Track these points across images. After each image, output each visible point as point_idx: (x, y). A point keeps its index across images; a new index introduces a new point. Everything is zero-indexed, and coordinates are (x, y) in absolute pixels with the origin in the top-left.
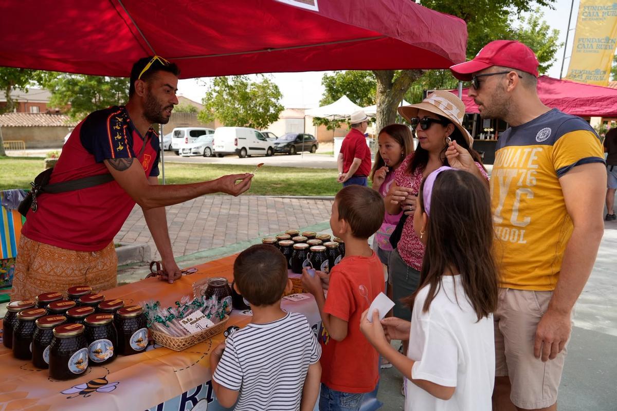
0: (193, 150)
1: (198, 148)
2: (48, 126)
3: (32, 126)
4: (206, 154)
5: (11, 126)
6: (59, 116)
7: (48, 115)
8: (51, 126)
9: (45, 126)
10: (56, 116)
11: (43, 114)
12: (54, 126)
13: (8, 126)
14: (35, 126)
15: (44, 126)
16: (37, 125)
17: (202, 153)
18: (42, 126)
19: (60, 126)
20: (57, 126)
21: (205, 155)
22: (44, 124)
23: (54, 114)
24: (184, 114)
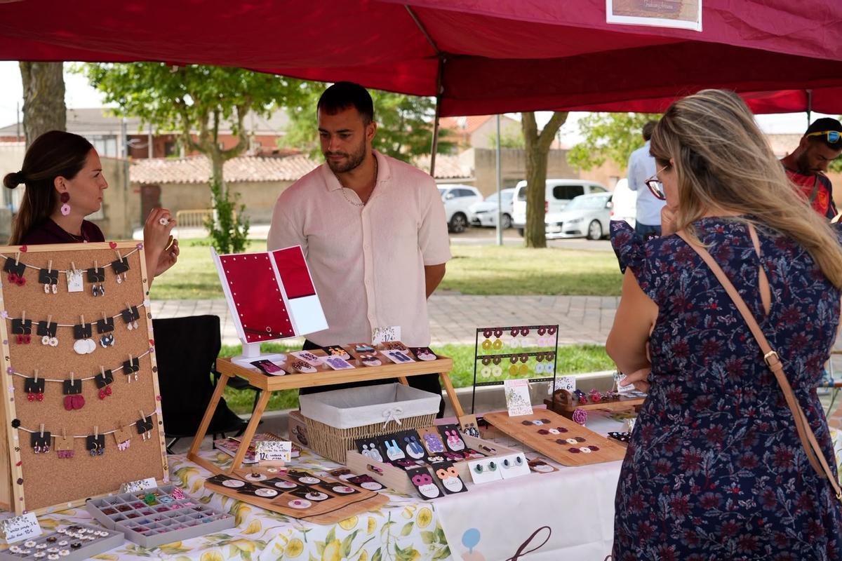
0: (566, 227)
1: (576, 221)
2: (264, 181)
3: (236, 182)
4: (592, 233)
5: (201, 182)
6: (278, 160)
7: (260, 159)
8: (269, 181)
9: (258, 181)
10: (273, 160)
11: (250, 157)
12: (274, 181)
13: (195, 182)
14: (241, 181)
15: (256, 180)
16: (244, 179)
17: (585, 233)
18: (253, 182)
19: (284, 180)
20: (279, 181)
21: (589, 237)
22: (256, 177)
23: (269, 157)
24: (518, 151)
